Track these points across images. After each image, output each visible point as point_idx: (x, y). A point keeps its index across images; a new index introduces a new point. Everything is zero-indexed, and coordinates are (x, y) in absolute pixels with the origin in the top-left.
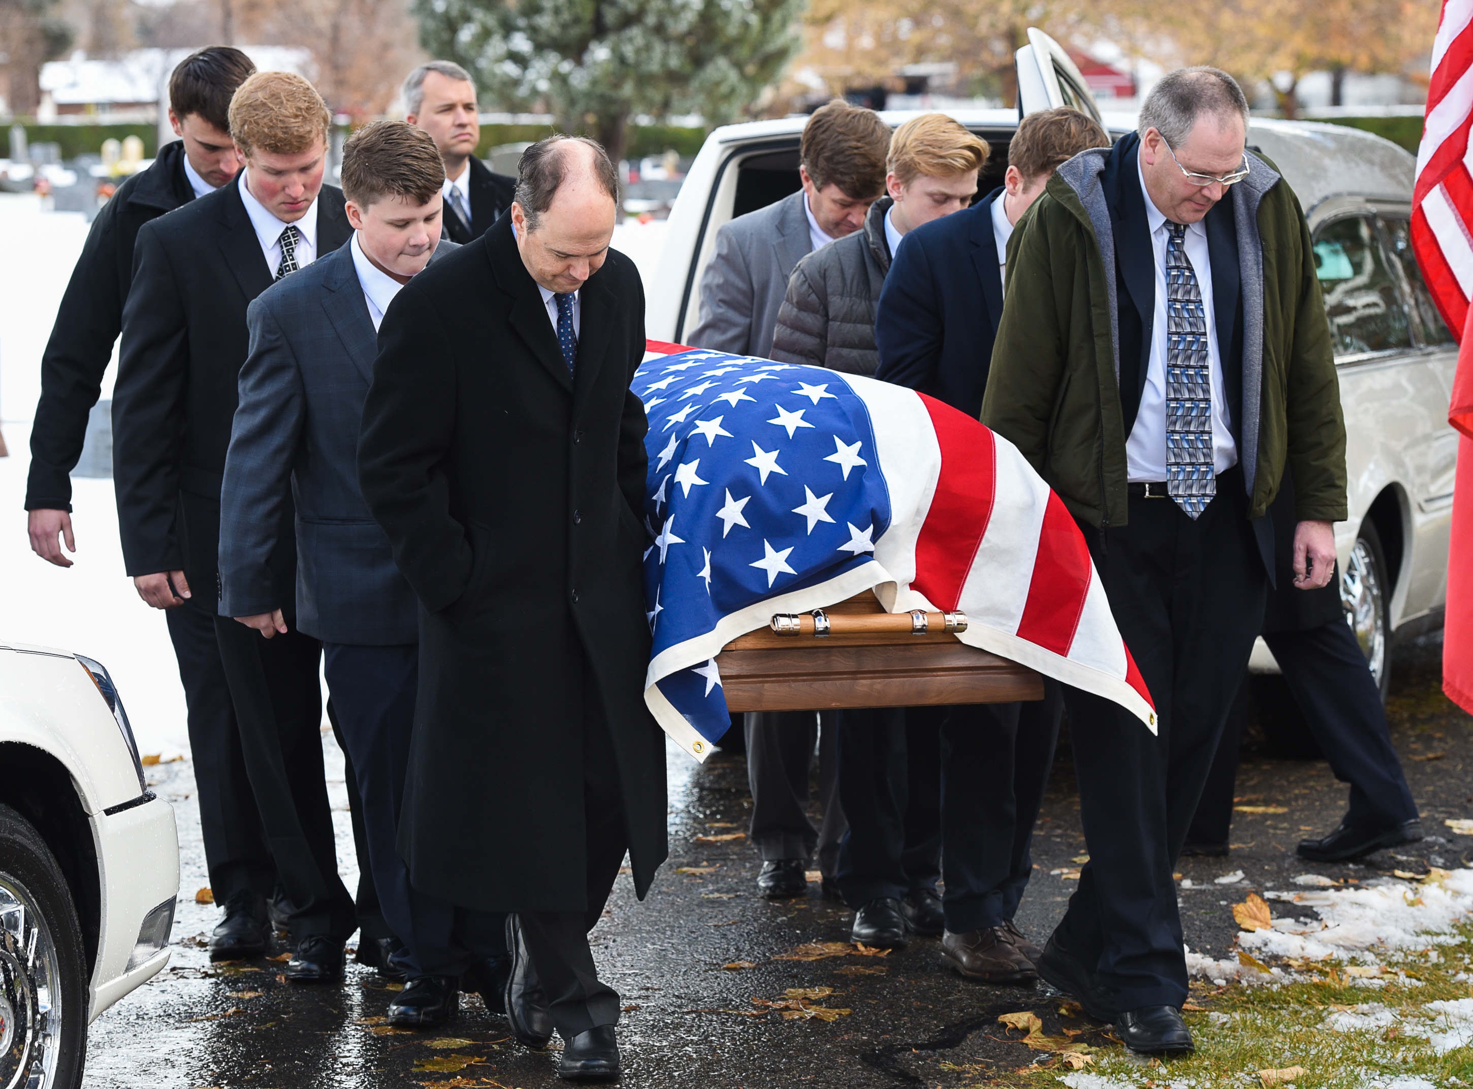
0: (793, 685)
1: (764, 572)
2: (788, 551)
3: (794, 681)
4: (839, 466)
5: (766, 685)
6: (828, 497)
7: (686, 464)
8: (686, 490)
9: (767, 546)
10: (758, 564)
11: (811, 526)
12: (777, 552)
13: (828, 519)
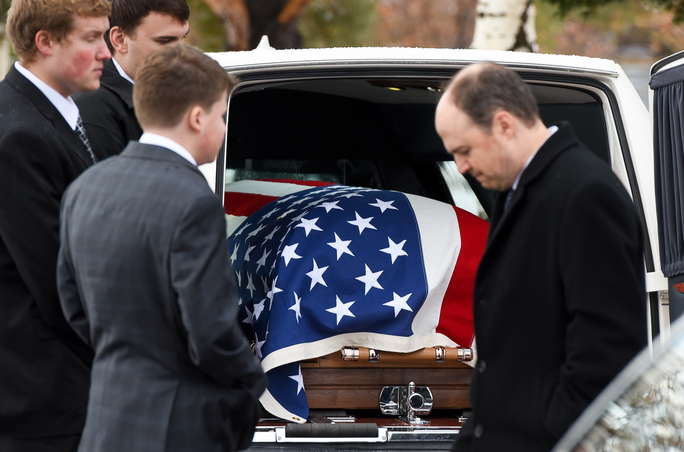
0: (357, 391)
1: (335, 315)
2: (351, 303)
3: (358, 389)
4: (389, 256)
5: (339, 391)
6: (380, 273)
7: (289, 246)
8: (287, 262)
9: (338, 300)
10: (331, 310)
11: (367, 290)
12: (344, 303)
13: (379, 286)
